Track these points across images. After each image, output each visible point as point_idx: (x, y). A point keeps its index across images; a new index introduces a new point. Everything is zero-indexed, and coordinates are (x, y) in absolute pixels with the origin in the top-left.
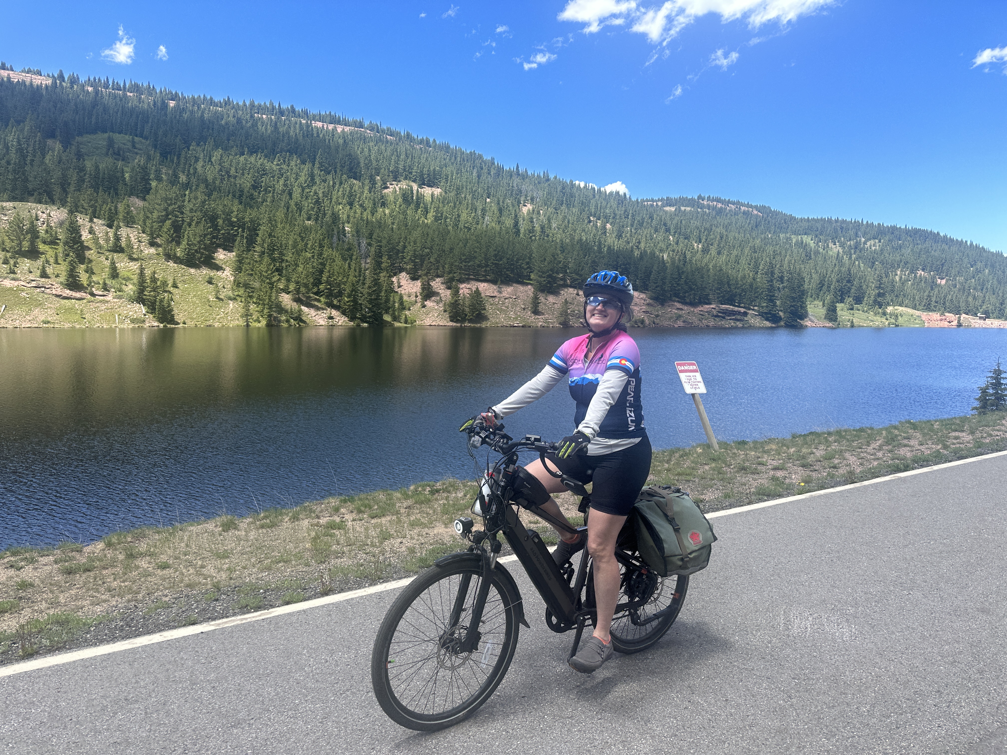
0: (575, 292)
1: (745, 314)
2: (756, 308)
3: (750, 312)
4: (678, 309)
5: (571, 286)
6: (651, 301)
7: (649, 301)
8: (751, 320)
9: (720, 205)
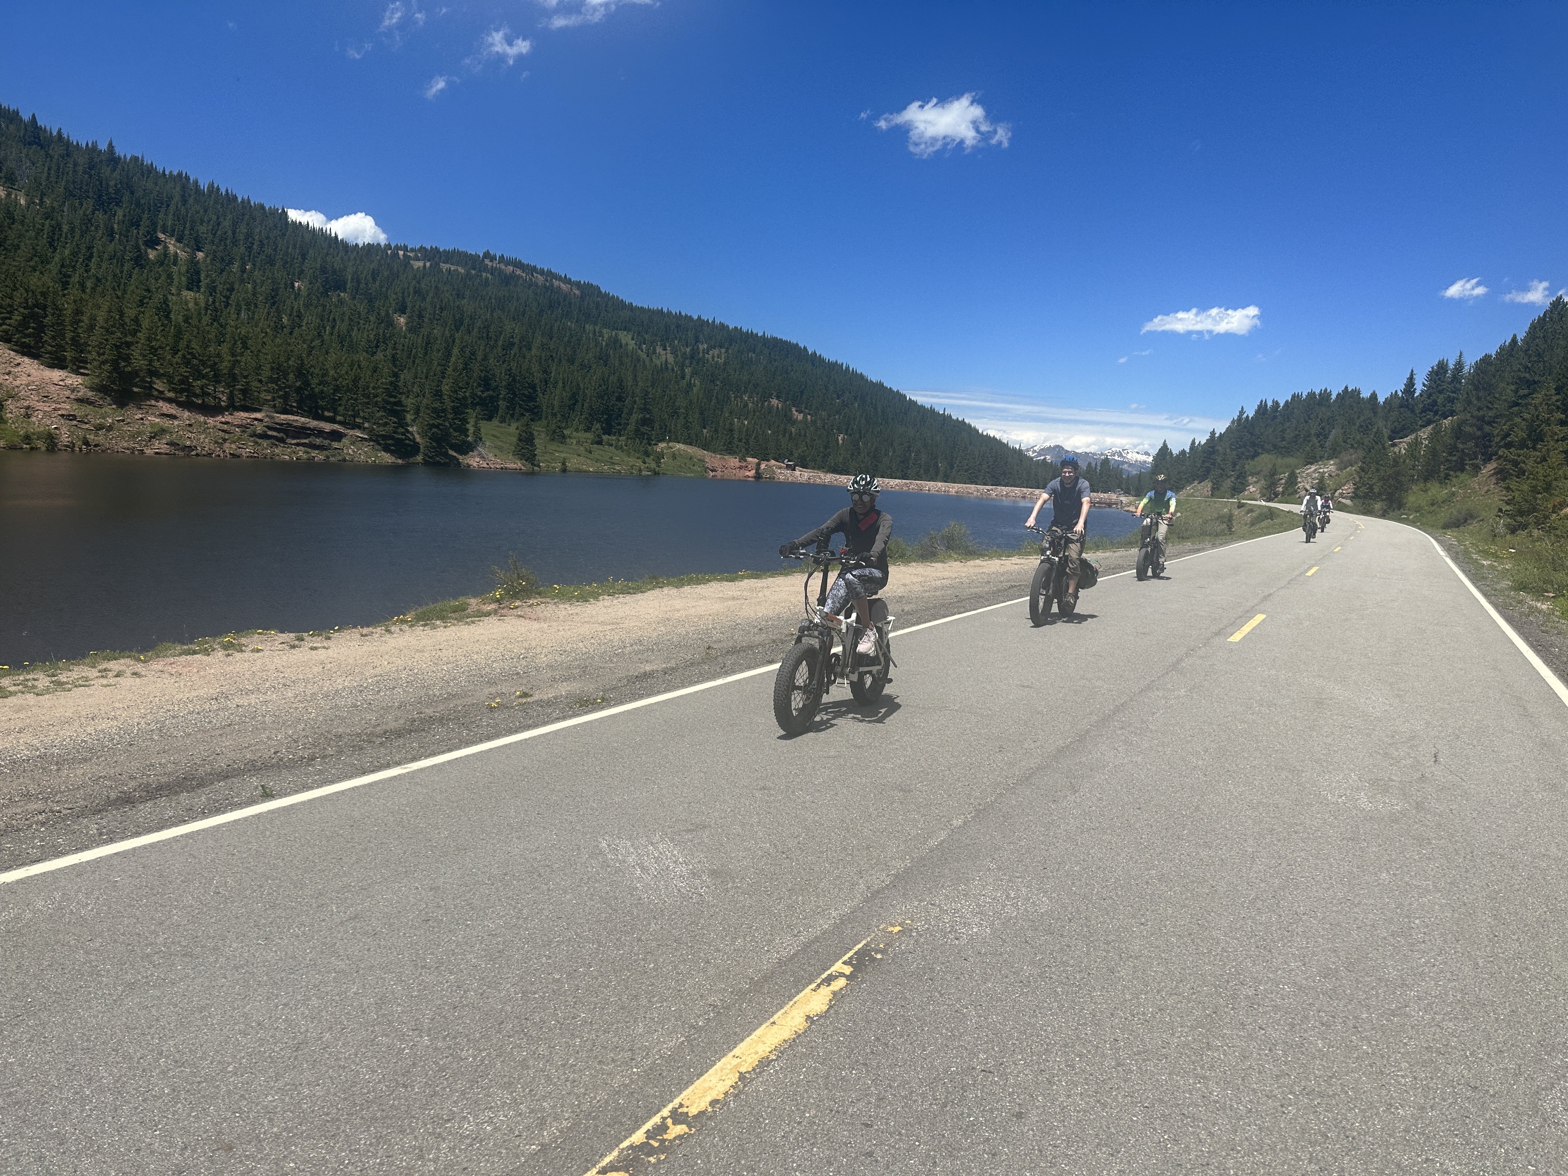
1: (336, 436)
2: (366, 425)
3: (351, 432)
4: (163, 415)
6: (92, 394)
7: (85, 392)
8: (348, 448)
9: (519, 272)
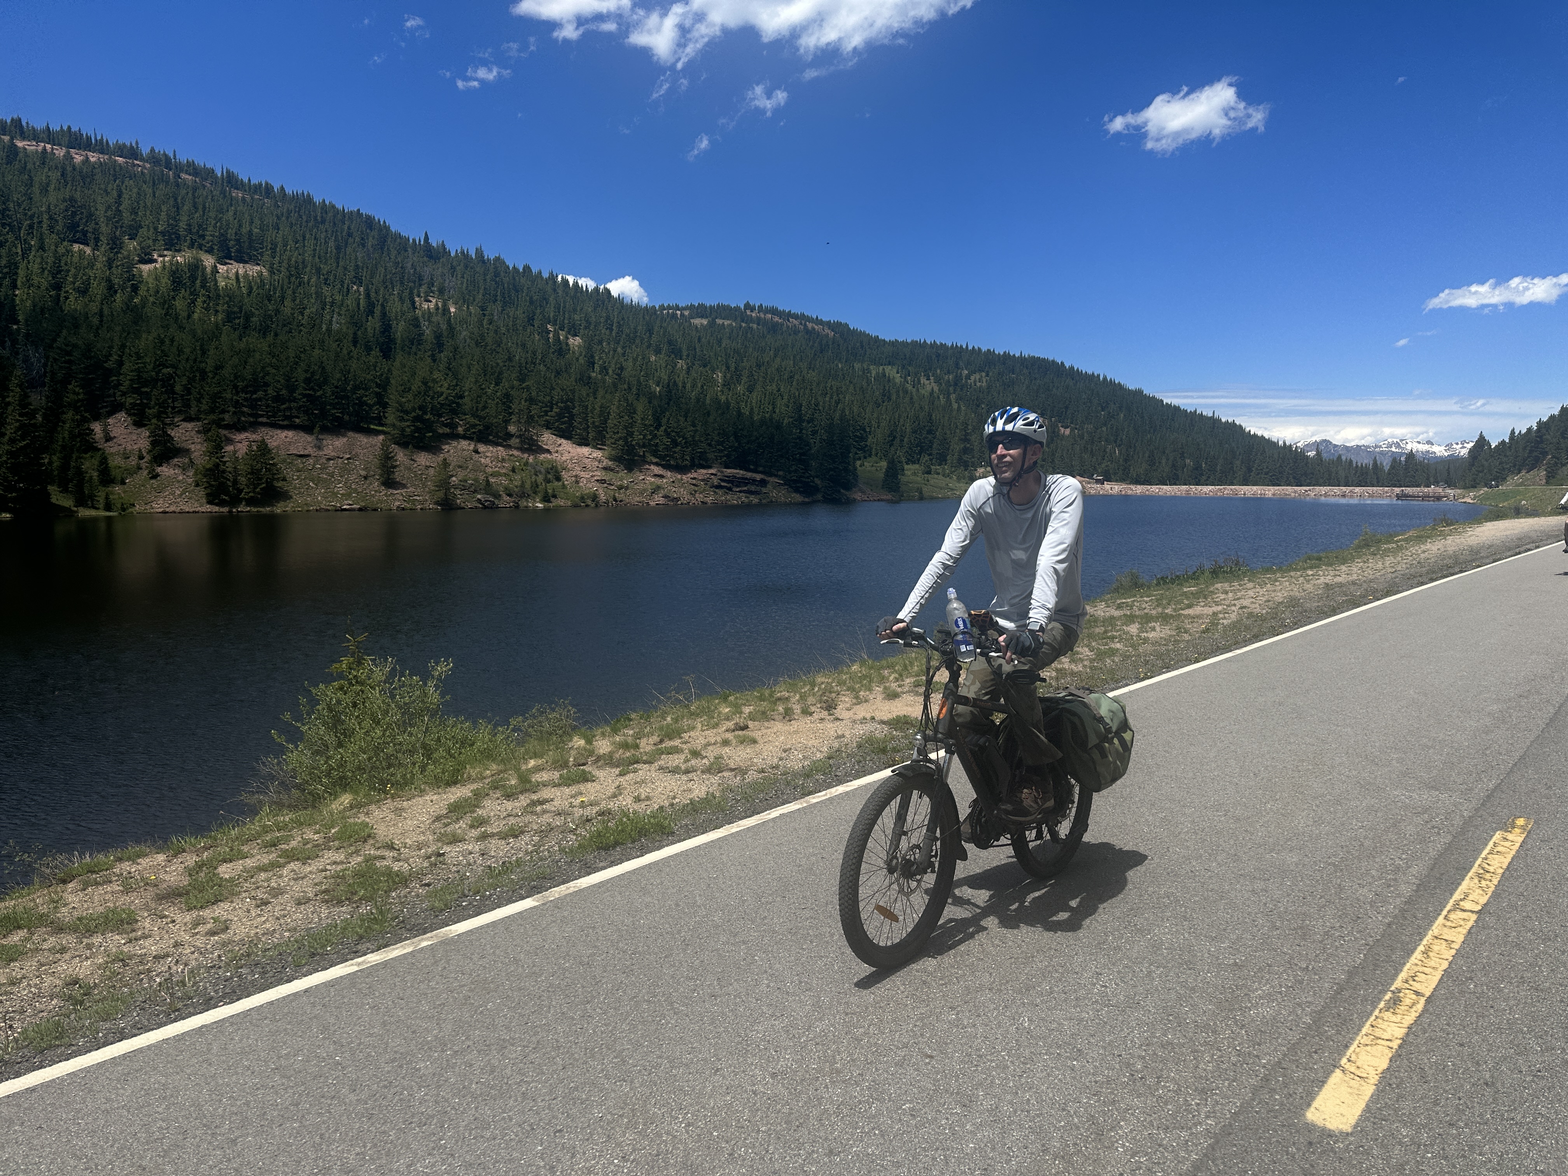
0: (472, 447)
1: (763, 483)
2: (781, 473)
3: (771, 479)
4: (656, 475)
5: (465, 437)
6: (610, 463)
7: (607, 463)
8: (772, 492)
9: (776, 319)
